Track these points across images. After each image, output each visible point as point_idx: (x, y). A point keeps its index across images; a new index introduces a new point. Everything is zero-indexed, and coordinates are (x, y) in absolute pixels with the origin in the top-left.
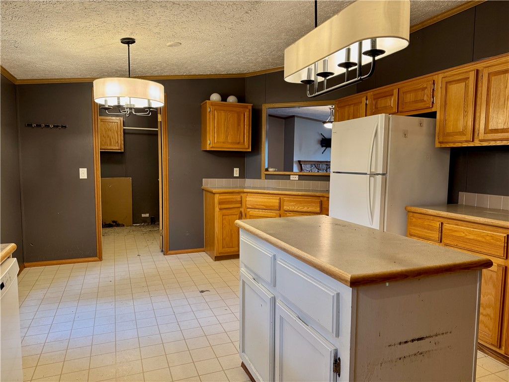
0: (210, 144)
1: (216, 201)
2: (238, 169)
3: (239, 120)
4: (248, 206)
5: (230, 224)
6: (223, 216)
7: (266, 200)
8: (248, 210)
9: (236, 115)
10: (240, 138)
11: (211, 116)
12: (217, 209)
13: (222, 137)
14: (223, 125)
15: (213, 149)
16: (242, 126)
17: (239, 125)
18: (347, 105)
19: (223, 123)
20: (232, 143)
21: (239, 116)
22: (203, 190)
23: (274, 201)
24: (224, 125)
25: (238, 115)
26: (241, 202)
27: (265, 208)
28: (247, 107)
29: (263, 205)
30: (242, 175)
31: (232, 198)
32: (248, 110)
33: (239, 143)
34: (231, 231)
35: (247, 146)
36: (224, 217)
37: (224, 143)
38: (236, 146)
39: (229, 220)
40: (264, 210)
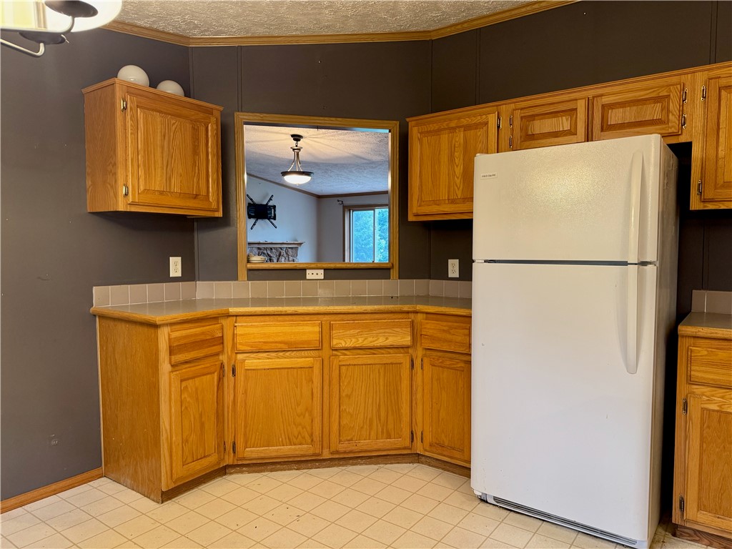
0: (126, 195)
1: (163, 345)
2: (179, 259)
3: (195, 139)
4: (241, 348)
5: (197, 399)
6: (182, 381)
7: (287, 329)
8: (240, 357)
9: (189, 126)
10: (198, 182)
11: (129, 123)
12: (165, 367)
13: (159, 179)
14: (159, 150)
15: (134, 209)
16: (203, 156)
17: (195, 151)
18: (445, 129)
19: (159, 143)
20: (182, 195)
21: (195, 130)
22: (95, 316)
23: (309, 331)
24: (162, 147)
25: (193, 128)
26: (221, 341)
27: (285, 347)
28: (209, 112)
29: (280, 342)
30: (189, 274)
31: (203, 333)
32: (213, 120)
33: (196, 197)
34: (201, 416)
35: (214, 205)
36: (184, 384)
37: (161, 193)
38: (192, 203)
39: (197, 389)
40: (281, 354)
